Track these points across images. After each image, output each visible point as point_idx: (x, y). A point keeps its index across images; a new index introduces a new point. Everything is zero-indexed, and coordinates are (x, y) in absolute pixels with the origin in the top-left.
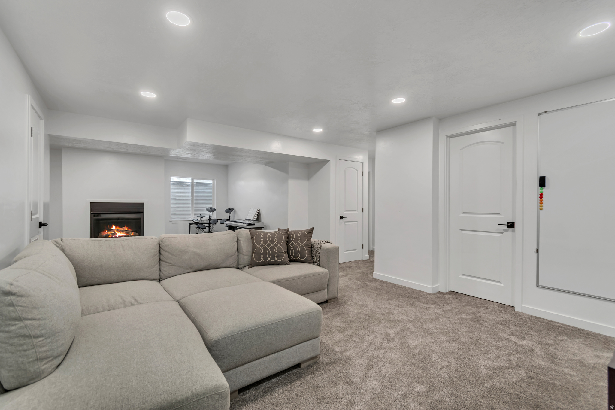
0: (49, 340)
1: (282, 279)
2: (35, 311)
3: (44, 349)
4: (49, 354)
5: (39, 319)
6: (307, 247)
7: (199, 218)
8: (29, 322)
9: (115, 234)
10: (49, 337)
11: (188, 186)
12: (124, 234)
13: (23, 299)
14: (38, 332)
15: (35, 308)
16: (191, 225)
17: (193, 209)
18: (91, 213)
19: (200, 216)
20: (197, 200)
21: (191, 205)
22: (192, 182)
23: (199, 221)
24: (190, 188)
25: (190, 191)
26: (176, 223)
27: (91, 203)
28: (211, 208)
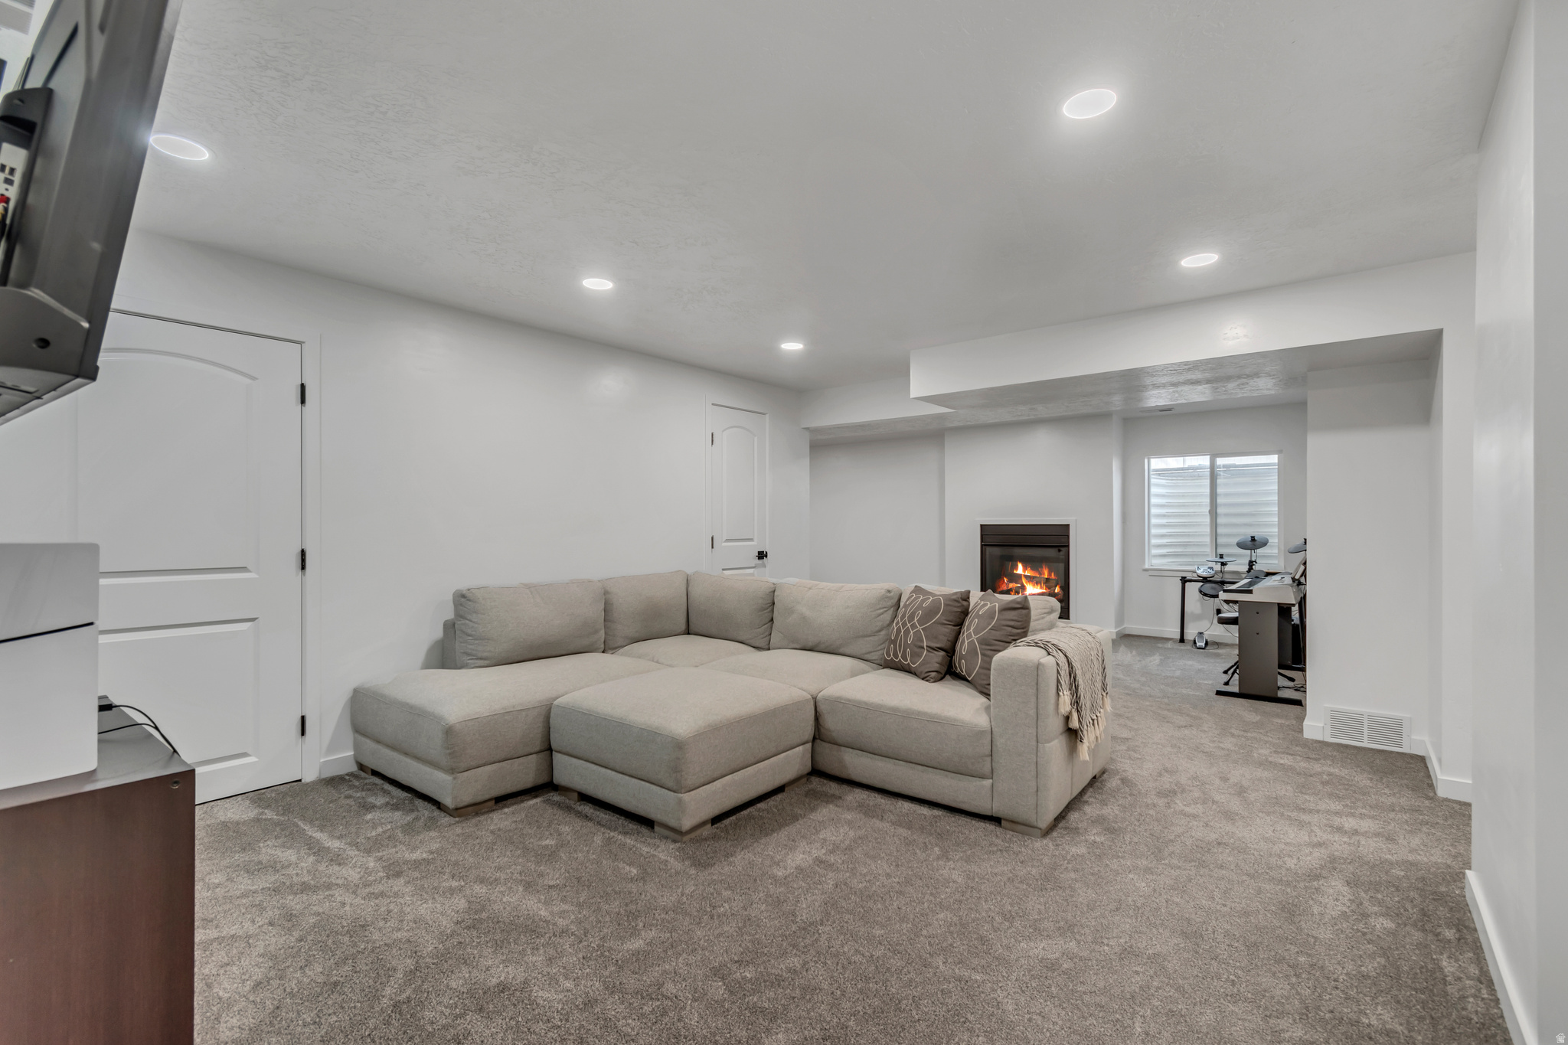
0: (477, 642)
1: (849, 700)
2: (474, 615)
3: (471, 647)
4: (474, 652)
5: (474, 622)
6: (984, 647)
7: (1218, 567)
8: (467, 622)
9: (1023, 588)
10: (477, 640)
11: (1200, 477)
12: (1041, 588)
13: (470, 603)
14: (469, 631)
15: (475, 612)
16: (1187, 584)
17: (1216, 539)
18: (982, 546)
19: (1218, 559)
20: (1227, 515)
21: (1208, 530)
22: (1213, 466)
23: (1212, 572)
24: (1207, 482)
25: (1208, 490)
26: (1158, 573)
27: (981, 525)
28: (1253, 539)
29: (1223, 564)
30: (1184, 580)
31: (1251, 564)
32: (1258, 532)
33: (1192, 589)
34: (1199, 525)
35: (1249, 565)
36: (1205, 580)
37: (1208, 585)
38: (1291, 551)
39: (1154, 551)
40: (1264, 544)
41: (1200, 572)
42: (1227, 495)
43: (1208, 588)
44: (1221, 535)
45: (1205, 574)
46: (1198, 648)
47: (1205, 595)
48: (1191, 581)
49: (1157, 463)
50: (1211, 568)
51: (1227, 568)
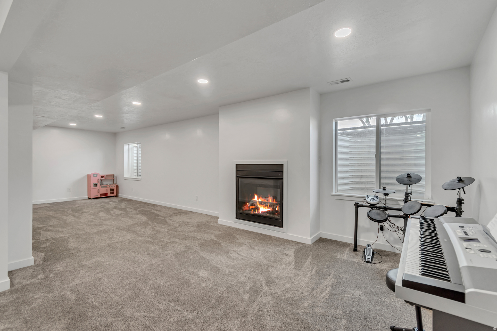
11: (369, 134)
17: (380, 174)
18: (236, 177)
19: (381, 190)
20: (388, 159)
21: (374, 168)
22: (378, 126)
23: (378, 200)
24: (374, 139)
25: (374, 144)
26: (341, 198)
27: (236, 164)
28: (409, 176)
29: (386, 194)
30: (357, 206)
31: (407, 195)
32: (413, 170)
33: (363, 212)
34: (369, 165)
35: (405, 196)
36: (372, 206)
37: (375, 211)
38: (445, 187)
39: (339, 182)
40: (419, 179)
41: (368, 200)
42: (387, 147)
43: (375, 213)
44: (383, 171)
45: (372, 202)
46: (366, 262)
47: (372, 219)
48: (362, 206)
49: (342, 124)
50: (377, 197)
51: (388, 197)
